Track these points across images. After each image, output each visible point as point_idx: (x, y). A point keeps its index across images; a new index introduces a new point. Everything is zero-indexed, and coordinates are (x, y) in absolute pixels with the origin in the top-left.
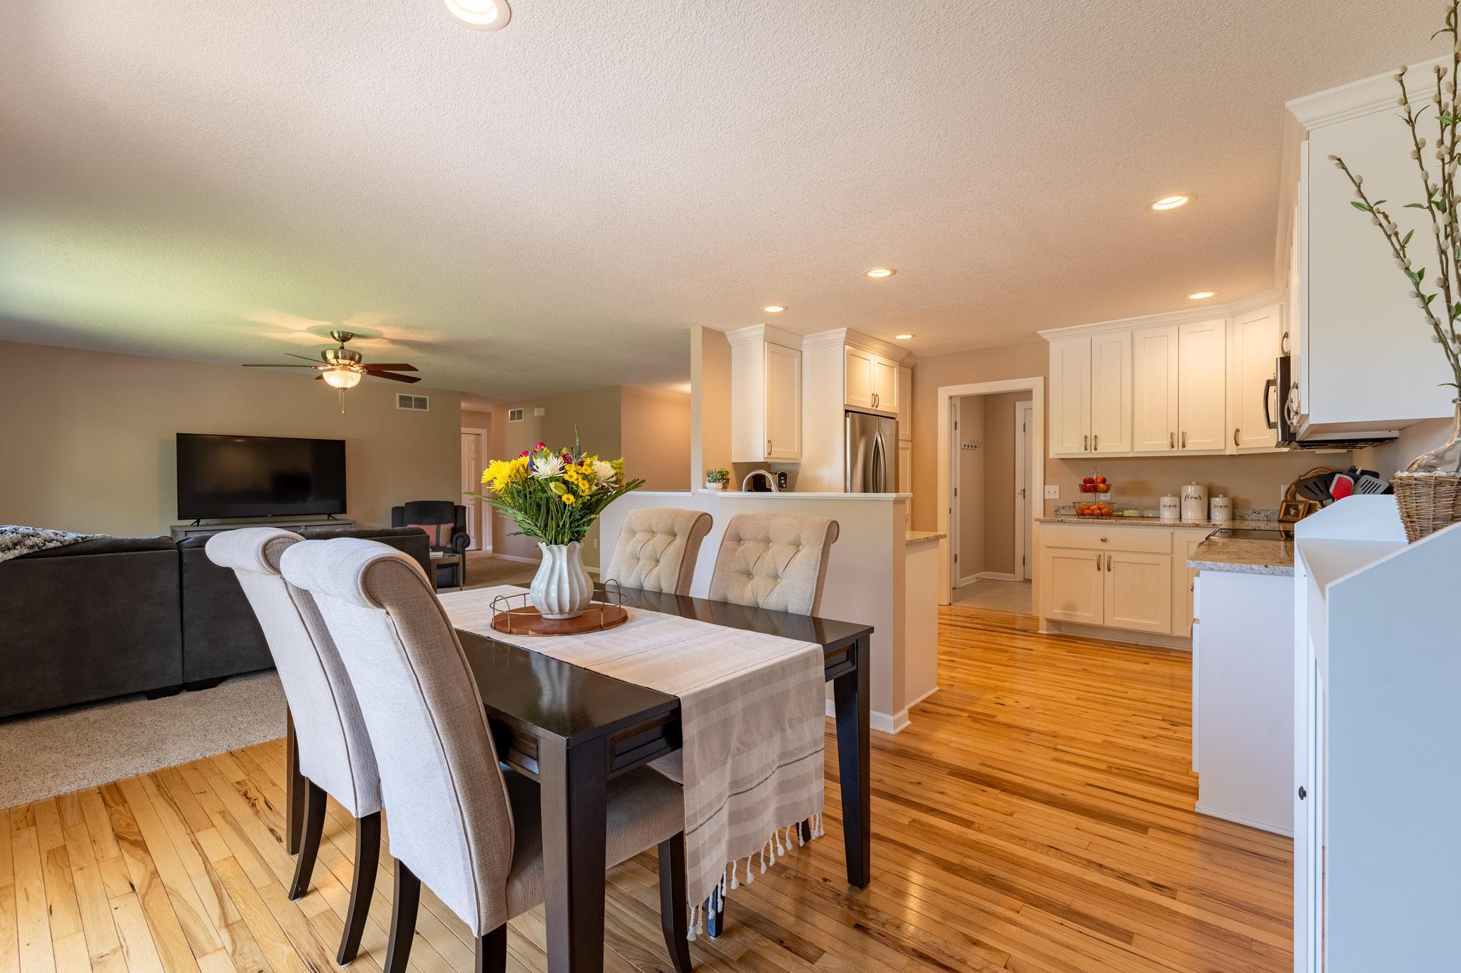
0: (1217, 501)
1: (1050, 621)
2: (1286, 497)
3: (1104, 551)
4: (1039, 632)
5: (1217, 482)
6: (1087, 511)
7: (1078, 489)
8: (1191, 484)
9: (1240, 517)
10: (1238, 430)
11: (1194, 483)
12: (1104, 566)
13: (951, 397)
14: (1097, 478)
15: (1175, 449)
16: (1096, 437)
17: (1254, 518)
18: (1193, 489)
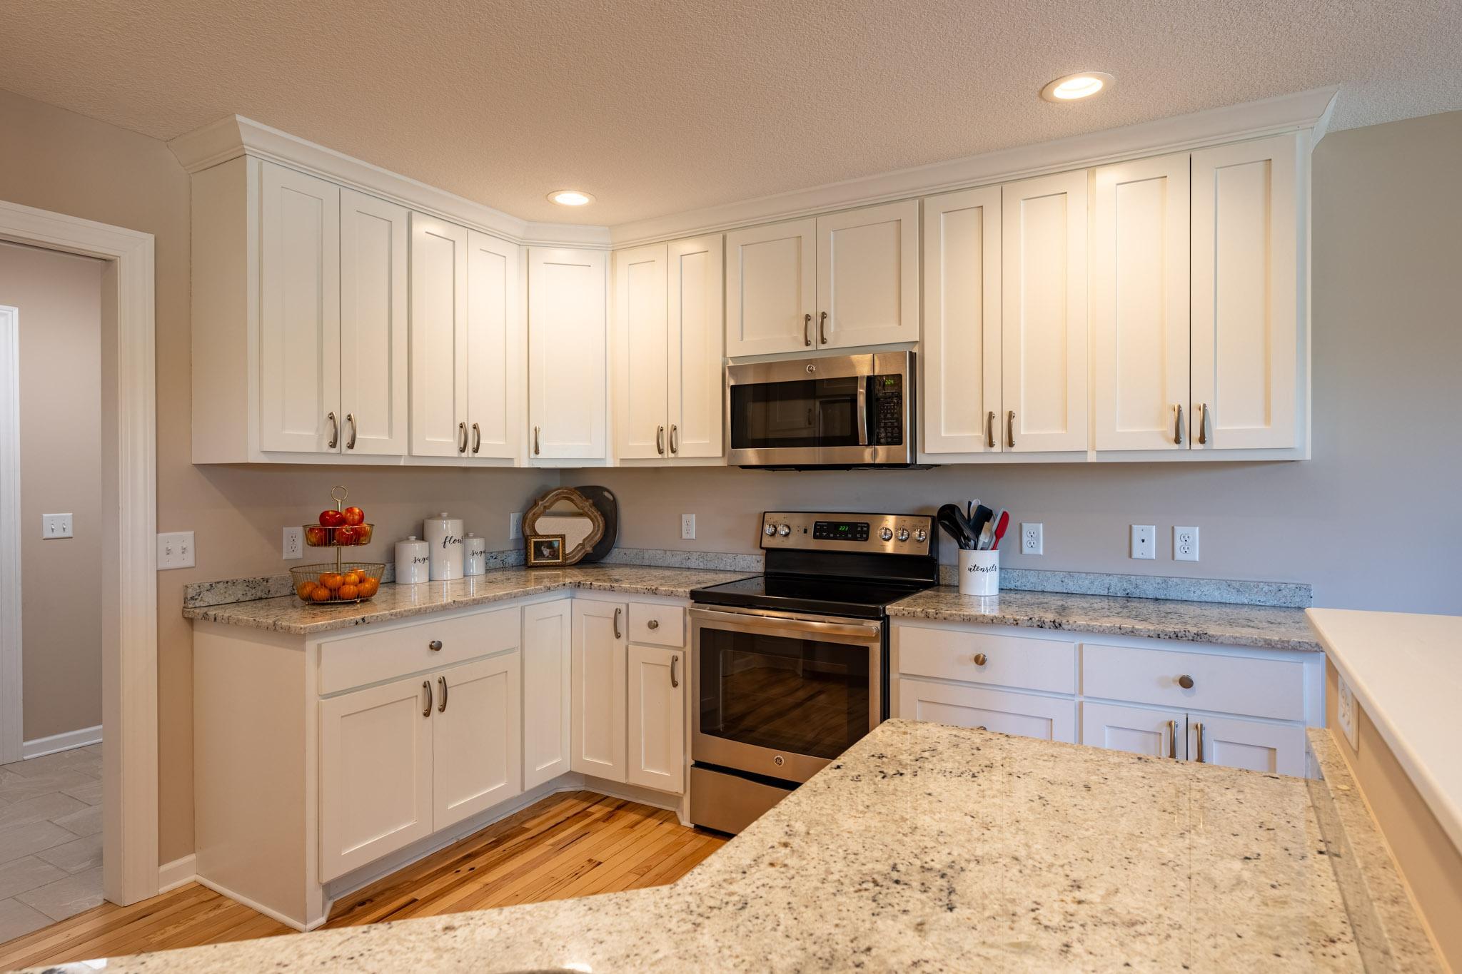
0: (474, 545)
3: (433, 670)
10: (538, 431)
11: (454, 514)
12: (434, 704)
15: (465, 453)
16: (349, 419)
18: (449, 526)
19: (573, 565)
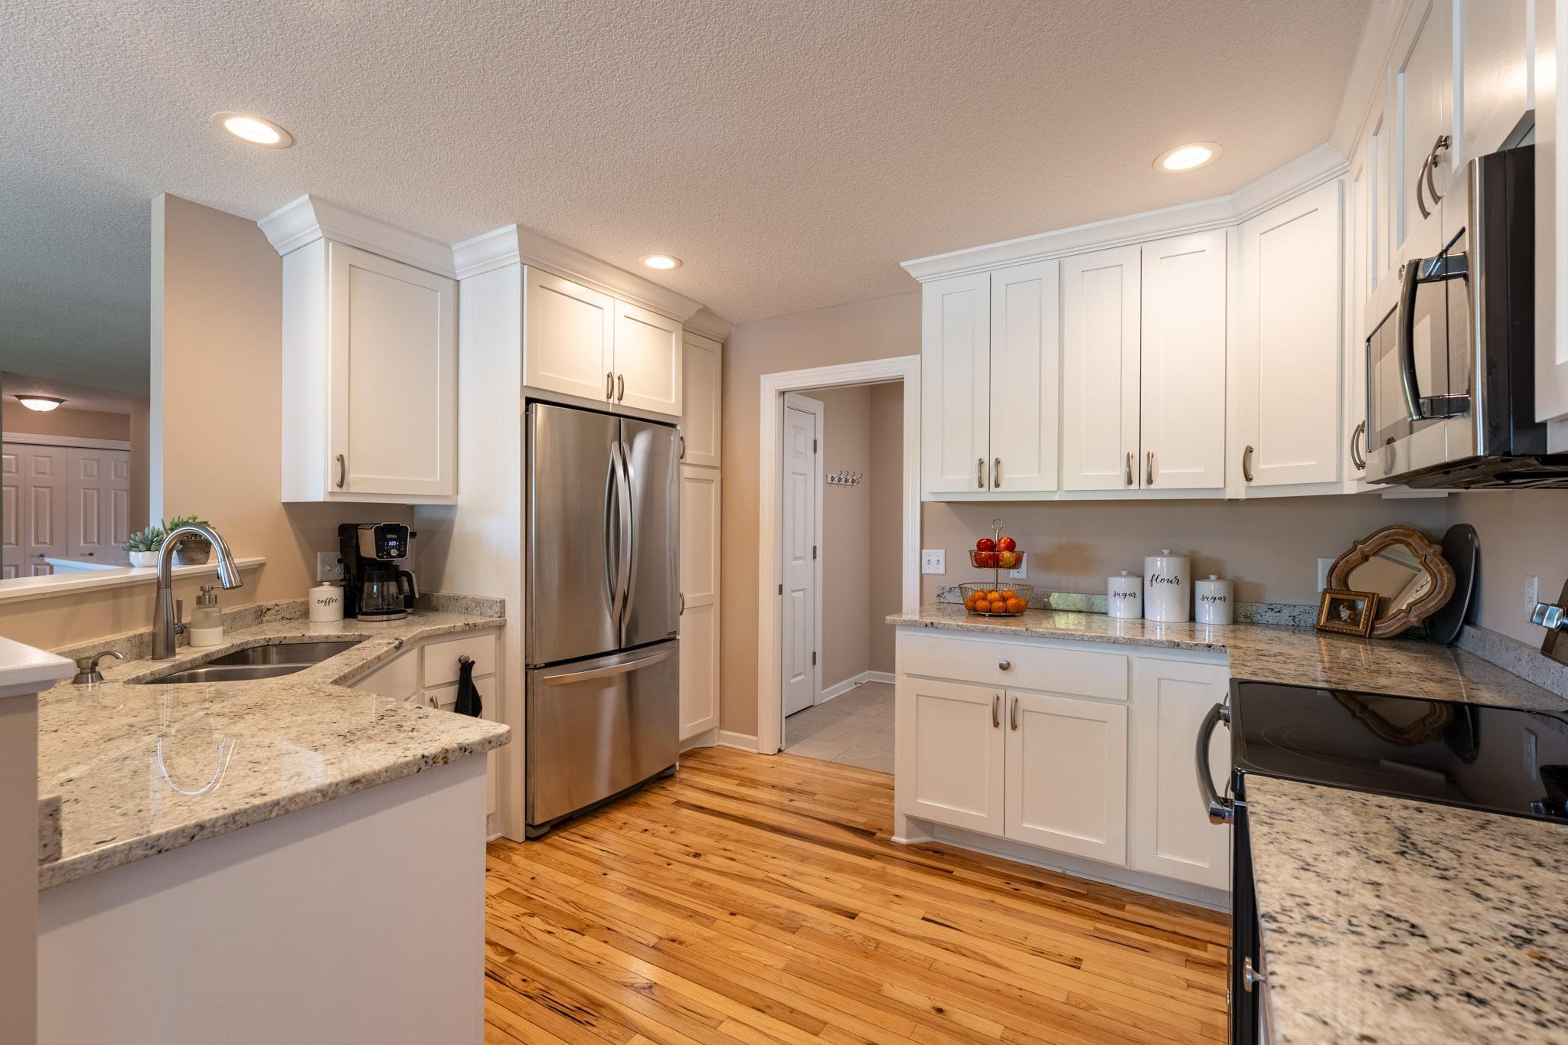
0: (1208, 588)
1: (913, 820)
2: (1329, 582)
3: (1006, 688)
4: (894, 838)
5: (1209, 549)
6: (981, 604)
7: (968, 561)
8: (1161, 554)
9: (1246, 617)
10: (1249, 451)
11: (1166, 552)
12: (1005, 718)
13: (783, 393)
14: (999, 541)
15: (1135, 486)
16: (998, 462)
17: (1271, 621)
18: (1164, 564)
19: (1385, 639)
